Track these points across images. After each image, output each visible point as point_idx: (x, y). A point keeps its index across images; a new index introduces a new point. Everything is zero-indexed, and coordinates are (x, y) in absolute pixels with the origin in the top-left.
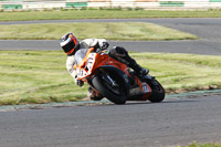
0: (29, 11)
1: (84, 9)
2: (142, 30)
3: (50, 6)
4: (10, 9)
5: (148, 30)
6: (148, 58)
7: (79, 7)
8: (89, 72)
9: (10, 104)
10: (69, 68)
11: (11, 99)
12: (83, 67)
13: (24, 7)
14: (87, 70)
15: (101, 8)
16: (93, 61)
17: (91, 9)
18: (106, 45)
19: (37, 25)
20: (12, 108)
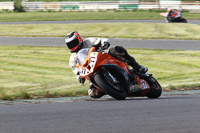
0: (86, 11)
1: (135, 10)
2: (187, 31)
3: (104, 7)
4: (68, 10)
5: (192, 31)
6: (192, 55)
7: (130, 9)
8: (92, 70)
9: (67, 95)
10: (71, 64)
11: (69, 91)
12: (85, 65)
13: (81, 8)
14: (89, 68)
15: (150, 10)
16: (95, 60)
17: (142, 10)
18: (107, 45)
19: (92, 24)
20: (69, 99)
